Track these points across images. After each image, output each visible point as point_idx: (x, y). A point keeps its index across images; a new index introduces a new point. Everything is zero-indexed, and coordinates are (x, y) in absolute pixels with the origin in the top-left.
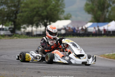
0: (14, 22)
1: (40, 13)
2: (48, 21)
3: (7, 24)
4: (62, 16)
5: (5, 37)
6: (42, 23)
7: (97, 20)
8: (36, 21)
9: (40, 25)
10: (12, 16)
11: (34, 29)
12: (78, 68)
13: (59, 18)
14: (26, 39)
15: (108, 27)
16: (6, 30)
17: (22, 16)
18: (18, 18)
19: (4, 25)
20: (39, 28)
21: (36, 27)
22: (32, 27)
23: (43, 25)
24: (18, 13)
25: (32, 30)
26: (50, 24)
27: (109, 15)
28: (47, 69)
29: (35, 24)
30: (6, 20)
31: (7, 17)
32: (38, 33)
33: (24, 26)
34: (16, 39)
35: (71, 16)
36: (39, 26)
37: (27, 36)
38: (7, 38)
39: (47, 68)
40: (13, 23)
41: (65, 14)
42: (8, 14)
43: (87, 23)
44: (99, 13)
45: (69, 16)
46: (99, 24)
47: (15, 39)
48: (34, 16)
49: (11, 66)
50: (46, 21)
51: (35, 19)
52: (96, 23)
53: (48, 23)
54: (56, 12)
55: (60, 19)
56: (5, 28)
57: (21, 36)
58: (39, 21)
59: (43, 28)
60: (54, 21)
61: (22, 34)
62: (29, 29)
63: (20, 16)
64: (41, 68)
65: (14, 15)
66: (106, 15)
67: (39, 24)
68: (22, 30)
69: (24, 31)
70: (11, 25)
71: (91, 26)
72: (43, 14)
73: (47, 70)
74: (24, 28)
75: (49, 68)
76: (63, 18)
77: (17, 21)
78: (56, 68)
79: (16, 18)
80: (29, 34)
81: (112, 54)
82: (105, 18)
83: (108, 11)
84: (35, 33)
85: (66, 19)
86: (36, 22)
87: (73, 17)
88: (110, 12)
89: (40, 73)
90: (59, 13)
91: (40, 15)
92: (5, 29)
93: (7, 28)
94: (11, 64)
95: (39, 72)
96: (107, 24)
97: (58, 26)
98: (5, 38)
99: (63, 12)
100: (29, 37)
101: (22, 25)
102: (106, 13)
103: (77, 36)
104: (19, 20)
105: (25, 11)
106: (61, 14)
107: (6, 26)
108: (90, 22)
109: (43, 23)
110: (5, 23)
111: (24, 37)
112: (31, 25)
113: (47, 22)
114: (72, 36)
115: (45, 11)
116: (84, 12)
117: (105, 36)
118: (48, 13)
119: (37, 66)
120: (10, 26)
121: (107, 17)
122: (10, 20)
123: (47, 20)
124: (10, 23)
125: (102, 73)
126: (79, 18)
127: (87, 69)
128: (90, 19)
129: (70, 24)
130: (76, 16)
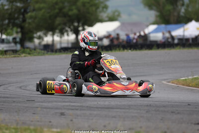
0: (22, 28)
1: (65, 10)
2: (80, 24)
3: (9, 31)
4: (104, 15)
5: (6, 54)
6: (69, 28)
7: (166, 19)
8: (59, 25)
9: (67, 31)
10: (18, 18)
11: (57, 38)
12: (132, 105)
13: (100, 18)
14: (42, 57)
15: (184, 31)
16: (8, 42)
17: (35, 18)
18: (28, 21)
19: (4, 33)
20: (65, 37)
21: (59, 35)
22: (53, 35)
23: (71, 31)
24: (27, 13)
25: (53, 41)
26: (84, 29)
27: (186, 10)
28: (77, 108)
29: (57, 31)
30: (8, 25)
31: (9, 19)
32: (64, 45)
33: (39, 34)
34: (25, 56)
35: (119, 15)
36: (65, 34)
37: (43, 52)
38: (8, 56)
39: (78, 106)
40: (19, 30)
41: (110, 11)
42: (10, 14)
43: (147, 26)
44: (169, 7)
45: (116, 14)
46: (170, 27)
47: (22, 57)
48: (56, 16)
49: (14, 104)
50: (76, 24)
51: (58, 20)
52: (163, 26)
53: (80, 28)
54: (94, 8)
55: (101, 21)
56: (7, 39)
57: (33, 51)
58: (65, 24)
59: (72, 37)
60: (91, 25)
61: (35, 49)
62: (48, 39)
63: (31, 17)
64: (67, 106)
65: (21, 16)
66: (179, 12)
67: (64, 31)
68: (36, 41)
69: (40, 43)
70: (17, 33)
71: (156, 31)
72: (70, 13)
73: (77, 110)
74: (40, 38)
75: (81, 106)
76: (107, 19)
77: (27, 25)
79: (24, 21)
80: (49, 48)
81: (192, 79)
82: (179, 16)
83: (183, 5)
84: (58, 46)
85: (111, 19)
86: (60, 27)
87: (124, 17)
88: (188, 6)
89: (64, 115)
90: (98, 10)
91: (65, 15)
92: (5, 41)
93: (10, 38)
94: (14, 102)
95: (62, 114)
96: (183, 26)
97: (98, 32)
98: (5, 56)
99: (106, 7)
100: (47, 53)
101: (36, 33)
102: (180, 7)
103: (130, 49)
104: (29, 23)
105: (40, 9)
106: (102, 11)
107: (8, 34)
108: (154, 24)
109: (72, 27)
110: (6, 30)
111: (39, 53)
112: (51, 33)
113: (78, 26)
114: (122, 49)
115: (74, 7)
116: (142, 6)
117: (179, 47)
118: (79, 11)
119: (59, 104)
120: (15, 35)
121: (182, 14)
122: (15, 25)
123: (78, 22)
124: (15, 29)
125: (172, 112)
126: (135, 18)
127: (147, 106)
128: (153, 19)
129: (118, 28)
130: (130, 15)
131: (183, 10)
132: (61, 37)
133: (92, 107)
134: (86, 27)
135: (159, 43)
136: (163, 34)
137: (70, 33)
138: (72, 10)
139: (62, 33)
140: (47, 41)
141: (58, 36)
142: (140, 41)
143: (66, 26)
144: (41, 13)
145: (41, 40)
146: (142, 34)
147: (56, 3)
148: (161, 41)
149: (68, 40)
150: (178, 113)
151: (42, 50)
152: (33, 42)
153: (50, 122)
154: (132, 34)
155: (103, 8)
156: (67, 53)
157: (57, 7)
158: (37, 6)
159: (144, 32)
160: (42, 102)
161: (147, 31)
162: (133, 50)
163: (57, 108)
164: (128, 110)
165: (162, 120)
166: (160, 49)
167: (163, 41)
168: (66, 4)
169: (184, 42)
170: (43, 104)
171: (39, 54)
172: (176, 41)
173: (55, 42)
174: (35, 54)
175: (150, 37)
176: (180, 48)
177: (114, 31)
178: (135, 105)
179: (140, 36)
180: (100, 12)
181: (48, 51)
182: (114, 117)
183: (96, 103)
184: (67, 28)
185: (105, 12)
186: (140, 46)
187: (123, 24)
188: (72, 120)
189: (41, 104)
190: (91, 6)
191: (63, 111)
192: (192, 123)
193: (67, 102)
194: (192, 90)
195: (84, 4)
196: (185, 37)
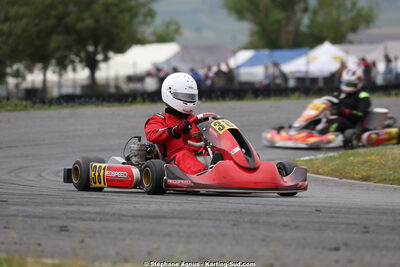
1: (70, 20)
2: (100, 49)
4: (147, 31)
6: (78, 55)
7: (272, 39)
8: (58, 49)
9: (73, 62)
11: (52, 76)
12: (204, 211)
13: (139, 36)
14: (23, 114)
15: (308, 62)
17: (9, 34)
20: (70, 75)
21: (57, 70)
22: (45, 69)
23: (81, 62)
25: (45, 81)
26: (106, 59)
27: (312, 21)
28: (93, 216)
29: (53, 62)
32: (67, 90)
33: (15, 67)
35: (177, 31)
36: (70, 68)
37: (24, 103)
39: (95, 213)
41: (158, 23)
43: (234, 53)
44: (278, 15)
45: (172, 27)
46: (279, 54)
48: (50, 34)
50: (91, 48)
51: (55, 41)
52: (266, 52)
53: (100, 57)
54: (127, 17)
55: (142, 42)
57: (5, 102)
58: (69, 48)
59: (82, 74)
60: (121, 50)
61: (8, 98)
62: (34, 78)
64: (73, 212)
66: (298, 25)
67: (67, 61)
68: (11, 81)
69: (17, 86)
71: (251, 62)
72: (80, 26)
73: (94, 220)
74: (17, 74)
75: (99, 213)
76: (153, 38)
78: (124, 213)
80: (36, 97)
81: (324, 160)
82: (297, 33)
83: (306, 10)
84: (55, 93)
85: (162, 38)
86: (58, 54)
87: (187, 33)
88: (315, 12)
89: (67, 231)
90: (136, 21)
91: (69, 30)
95: (64, 229)
96: (306, 53)
97: (135, 65)
99: (151, 14)
100: (32, 107)
101: (11, 66)
102: (299, 15)
105: (19, 18)
106: (144, 22)
108: (246, 48)
109: (83, 54)
111: (16, 106)
112: (39, 65)
113: (95, 53)
115: (86, 15)
116: (224, 13)
117: (297, 94)
118: (97, 21)
119: (58, 208)
121: (304, 28)
123: (96, 45)
125: (285, 226)
126: (209, 37)
127: (235, 212)
128: (245, 38)
129: (176, 56)
130: (198, 30)
131: (306, 21)
132: (60, 75)
133: (123, 215)
134: (111, 54)
135: (257, 86)
136: (267, 68)
137: (79, 67)
138: (83, 20)
139: (62, 65)
140: (33, 82)
141: (54, 72)
142: (220, 83)
143: (71, 51)
144: (20, 25)
145: (20, 80)
146: (224, 68)
147: (52, 6)
148: (260, 82)
149: (74, 81)
150: (297, 227)
151: (22, 99)
152: (6, 83)
153: (39, 245)
154: (202, 68)
155: (146, 15)
156: (72, 106)
157: (53, 13)
158: (12, 11)
159: (228, 65)
160: (23, 205)
161: (233, 63)
162: (206, 100)
163: (52, 218)
164: (195, 222)
165: (263, 240)
166: (260, 98)
167: (266, 82)
168: (71, 8)
169: (308, 84)
170: (25, 208)
171: (16, 108)
172: (292, 83)
173: (49, 85)
174: (9, 108)
175: (238, 75)
176: (299, 97)
177: (168, 61)
178: (209, 212)
179: (219, 73)
180: (140, 24)
181: (35, 103)
182: (169, 235)
183: (131, 207)
184: (73, 57)
185: (148, 24)
186: (219, 93)
187: (185, 49)
188: (82, 242)
189: (21, 208)
190: (122, 12)
191: (65, 223)
192: (323, 248)
193: (73, 204)
194: (323, 180)
195: (107, 8)
196: (311, 76)
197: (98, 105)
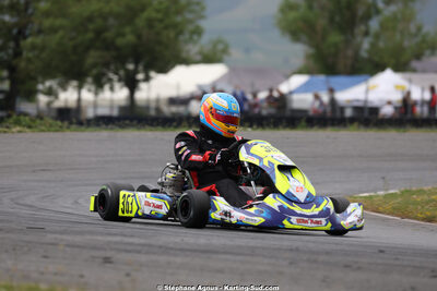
0: (12, 70)
1: (109, 35)
2: (141, 67)
4: (192, 50)
6: (116, 74)
7: (329, 64)
8: (94, 66)
9: (110, 80)
10: (3, 48)
11: (87, 95)
13: (184, 55)
15: (367, 91)
17: (42, 48)
18: (27, 54)
20: (106, 94)
21: (93, 87)
22: (80, 87)
23: (120, 80)
24: (24, 36)
25: (79, 100)
26: (147, 79)
27: (372, 45)
28: (139, 248)
29: (90, 80)
32: (103, 112)
33: (48, 84)
34: (20, 132)
35: (225, 51)
36: (107, 87)
37: (59, 123)
39: (140, 245)
40: (5, 73)
41: (205, 42)
43: (288, 77)
44: (335, 38)
45: (220, 47)
47: (13, 133)
48: (88, 47)
50: (131, 67)
51: (93, 57)
52: (321, 78)
53: (140, 76)
54: (172, 34)
55: (187, 62)
57: (38, 121)
58: (107, 65)
60: (164, 69)
61: (40, 117)
62: (68, 97)
63: (33, 47)
64: (117, 243)
65: (12, 44)
66: (357, 50)
67: (104, 80)
68: (43, 99)
69: (49, 104)
70: (1, 80)
71: (303, 89)
72: (120, 41)
73: (139, 252)
74: (49, 92)
75: (145, 245)
76: (198, 58)
77: (23, 64)
79: (18, 54)
81: (385, 196)
82: (356, 58)
83: (366, 34)
84: (90, 114)
85: (209, 59)
86: (95, 72)
87: (236, 54)
88: (377, 36)
89: (111, 263)
90: (181, 38)
91: (109, 46)
95: (107, 260)
96: (365, 81)
97: (178, 86)
99: (198, 32)
100: (68, 128)
101: (43, 82)
102: (359, 38)
103: (251, 126)
104: (29, 60)
105: (54, 30)
106: (191, 40)
108: (300, 72)
109: (122, 73)
111: (51, 125)
112: (74, 83)
113: (136, 72)
115: (127, 29)
116: (276, 33)
117: (355, 125)
118: (139, 37)
119: (99, 238)
121: (364, 54)
123: (137, 63)
125: (347, 266)
127: (291, 250)
129: (222, 78)
130: (247, 50)
131: (366, 45)
132: (96, 94)
134: (152, 74)
137: (117, 86)
138: (123, 35)
139: (99, 84)
140: (66, 101)
141: (90, 91)
143: (108, 68)
144: (55, 38)
145: (52, 98)
147: (90, 19)
149: (111, 101)
150: (359, 269)
151: (55, 119)
152: (35, 101)
153: (82, 276)
155: (192, 33)
156: (111, 129)
157: (91, 26)
158: (47, 23)
159: (279, 91)
160: (61, 233)
161: (285, 88)
162: (257, 128)
163: (95, 248)
165: (323, 281)
169: (366, 114)
171: (50, 128)
172: (349, 113)
173: (83, 104)
174: (43, 128)
176: (358, 128)
177: (214, 84)
179: (271, 98)
180: (186, 42)
181: (71, 123)
182: (221, 271)
183: (178, 240)
184: (111, 75)
185: (195, 43)
187: (233, 70)
188: (128, 275)
190: (166, 28)
191: (109, 254)
193: (115, 235)
195: (150, 23)
196: (369, 105)
197: (139, 129)
